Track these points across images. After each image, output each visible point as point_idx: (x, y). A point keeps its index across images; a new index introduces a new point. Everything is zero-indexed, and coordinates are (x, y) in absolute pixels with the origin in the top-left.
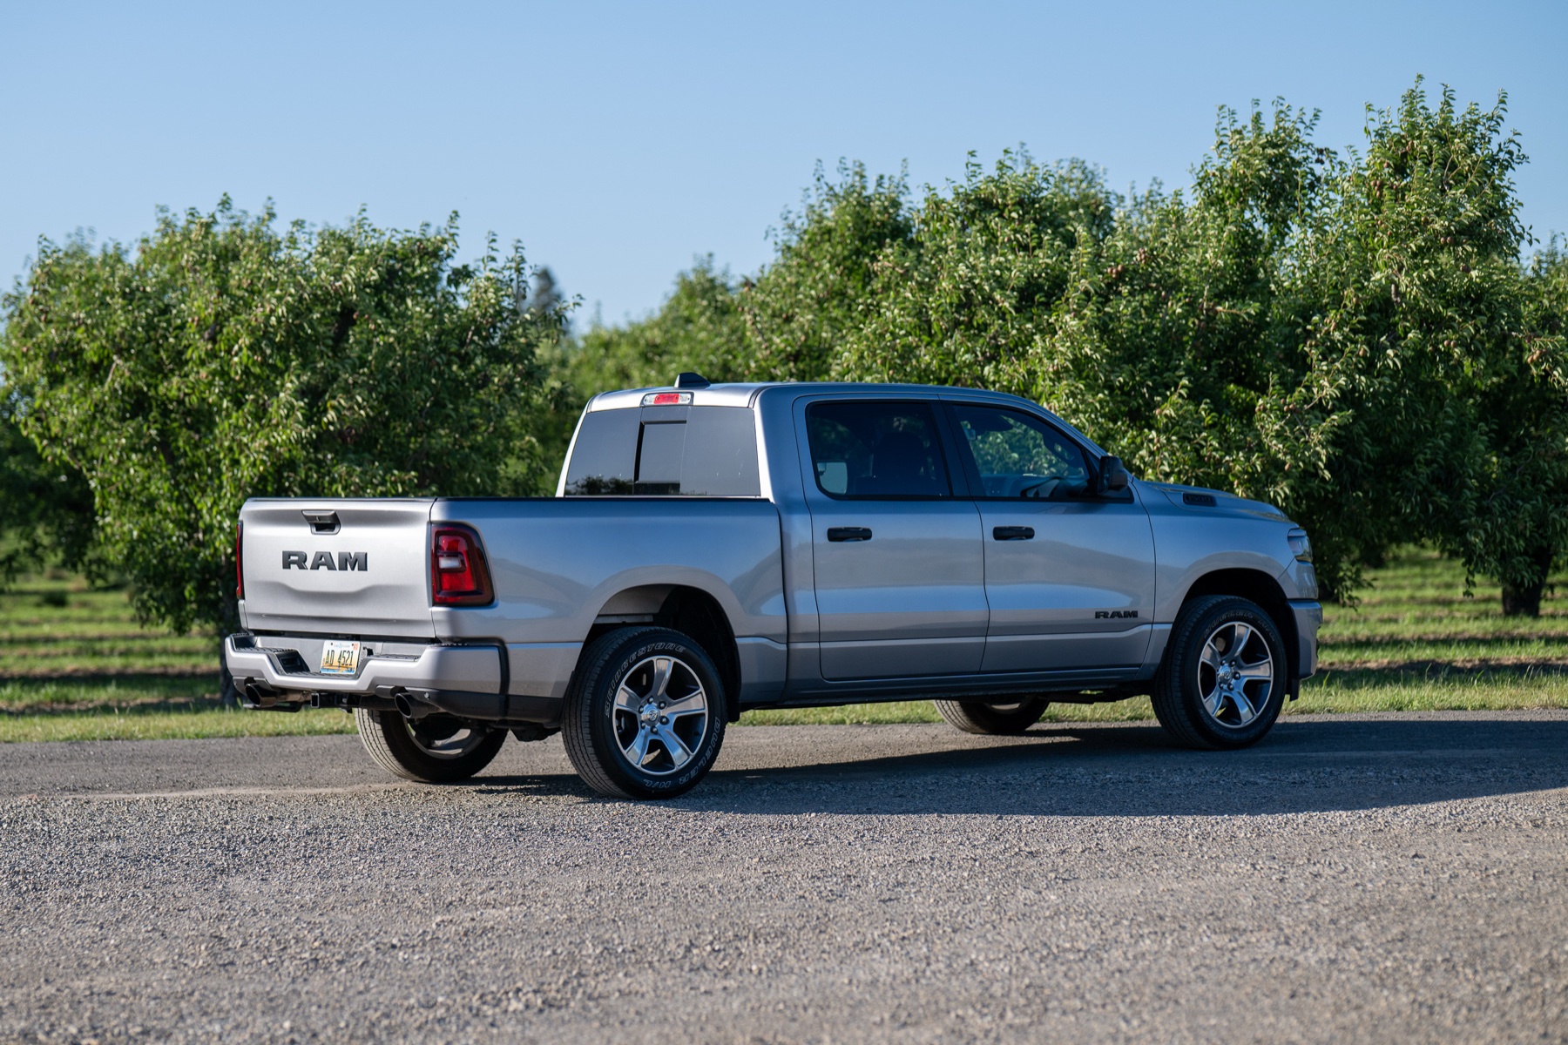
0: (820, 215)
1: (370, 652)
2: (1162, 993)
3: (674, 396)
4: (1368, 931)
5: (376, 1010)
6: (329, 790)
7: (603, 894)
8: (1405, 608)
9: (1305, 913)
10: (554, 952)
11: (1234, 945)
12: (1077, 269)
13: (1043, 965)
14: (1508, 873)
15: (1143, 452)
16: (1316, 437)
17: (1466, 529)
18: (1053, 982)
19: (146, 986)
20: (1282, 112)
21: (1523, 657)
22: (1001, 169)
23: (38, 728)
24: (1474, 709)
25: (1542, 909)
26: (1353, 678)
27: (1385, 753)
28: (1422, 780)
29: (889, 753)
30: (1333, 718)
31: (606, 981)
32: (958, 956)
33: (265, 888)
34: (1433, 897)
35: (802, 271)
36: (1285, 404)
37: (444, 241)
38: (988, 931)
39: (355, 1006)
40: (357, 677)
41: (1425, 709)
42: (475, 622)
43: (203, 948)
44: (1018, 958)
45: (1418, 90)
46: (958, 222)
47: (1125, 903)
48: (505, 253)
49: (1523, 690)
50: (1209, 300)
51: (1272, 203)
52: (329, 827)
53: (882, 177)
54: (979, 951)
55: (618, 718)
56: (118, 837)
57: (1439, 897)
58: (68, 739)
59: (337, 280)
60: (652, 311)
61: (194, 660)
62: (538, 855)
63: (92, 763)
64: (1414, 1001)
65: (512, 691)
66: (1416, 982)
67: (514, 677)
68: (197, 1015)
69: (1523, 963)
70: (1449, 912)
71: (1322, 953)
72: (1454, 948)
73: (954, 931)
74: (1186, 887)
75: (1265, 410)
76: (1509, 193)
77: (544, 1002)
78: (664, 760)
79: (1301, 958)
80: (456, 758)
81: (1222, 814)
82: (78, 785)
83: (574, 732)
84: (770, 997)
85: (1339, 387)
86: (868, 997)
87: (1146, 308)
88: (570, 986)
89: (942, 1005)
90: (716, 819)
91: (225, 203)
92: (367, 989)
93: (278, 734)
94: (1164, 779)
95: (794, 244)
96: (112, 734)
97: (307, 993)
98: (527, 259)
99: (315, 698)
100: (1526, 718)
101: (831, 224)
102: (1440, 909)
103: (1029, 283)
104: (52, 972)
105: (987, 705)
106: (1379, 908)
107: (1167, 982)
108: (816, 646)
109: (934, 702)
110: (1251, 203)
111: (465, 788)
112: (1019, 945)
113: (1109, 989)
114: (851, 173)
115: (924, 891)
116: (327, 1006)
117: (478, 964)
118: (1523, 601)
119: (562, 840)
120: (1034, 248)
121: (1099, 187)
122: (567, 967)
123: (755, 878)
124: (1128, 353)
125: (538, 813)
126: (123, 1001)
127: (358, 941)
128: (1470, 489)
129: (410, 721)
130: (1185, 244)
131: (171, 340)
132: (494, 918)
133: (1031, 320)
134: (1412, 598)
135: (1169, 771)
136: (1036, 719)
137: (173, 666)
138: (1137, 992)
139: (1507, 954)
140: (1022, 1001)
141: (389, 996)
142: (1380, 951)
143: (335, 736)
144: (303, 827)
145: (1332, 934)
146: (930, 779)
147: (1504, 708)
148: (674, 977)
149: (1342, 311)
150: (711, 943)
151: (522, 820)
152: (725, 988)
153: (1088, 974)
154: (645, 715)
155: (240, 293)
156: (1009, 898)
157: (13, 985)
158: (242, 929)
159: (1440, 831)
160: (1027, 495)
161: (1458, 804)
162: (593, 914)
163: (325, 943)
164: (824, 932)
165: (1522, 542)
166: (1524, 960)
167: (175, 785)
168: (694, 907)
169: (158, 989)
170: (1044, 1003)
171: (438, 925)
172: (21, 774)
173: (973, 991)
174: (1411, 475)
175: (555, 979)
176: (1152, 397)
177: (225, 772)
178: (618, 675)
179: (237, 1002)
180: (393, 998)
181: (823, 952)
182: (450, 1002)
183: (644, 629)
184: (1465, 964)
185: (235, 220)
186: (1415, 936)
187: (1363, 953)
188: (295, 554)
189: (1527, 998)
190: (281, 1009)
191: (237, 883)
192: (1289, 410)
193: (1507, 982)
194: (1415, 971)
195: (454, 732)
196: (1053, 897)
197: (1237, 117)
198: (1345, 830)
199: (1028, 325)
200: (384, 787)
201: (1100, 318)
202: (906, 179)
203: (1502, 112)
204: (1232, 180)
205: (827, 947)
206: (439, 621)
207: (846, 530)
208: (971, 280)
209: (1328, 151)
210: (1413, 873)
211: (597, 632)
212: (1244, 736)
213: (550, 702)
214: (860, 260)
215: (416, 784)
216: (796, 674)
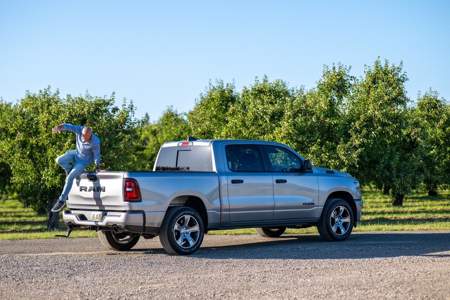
0: (210, 94)
1: (106, 215)
3: (187, 143)
4: (401, 289)
6: (91, 253)
7: (183, 280)
9: (382, 284)
11: (366, 293)
12: (287, 109)
14: (432, 274)
16: (354, 155)
17: (394, 181)
20: (340, 66)
22: (264, 82)
24: (400, 230)
26: (373, 222)
27: (382, 242)
28: (395, 249)
30: (363, 233)
33: (86, 279)
34: (415, 280)
35: (205, 110)
36: (345, 146)
37: (111, 100)
38: (295, 290)
40: (102, 222)
41: (387, 230)
42: (136, 206)
43: (77, 295)
44: (308, 297)
45: (379, 60)
46: (253, 96)
47: (330, 282)
48: (128, 104)
49: (411, 226)
50: (323, 118)
51: (338, 91)
52: (96, 263)
53: (228, 84)
54: (295, 295)
55: (175, 233)
56: (38, 266)
57: (417, 280)
58: (9, 239)
59: (82, 111)
61: (32, 218)
62: (159, 270)
63: (20, 246)
65: (146, 226)
67: (147, 221)
70: (421, 284)
71: (392, 295)
72: (427, 293)
73: (286, 290)
74: (345, 278)
75: (340, 148)
76: (403, 89)
78: (187, 244)
79: (386, 297)
80: (126, 244)
82: (19, 252)
83: (163, 236)
85: (360, 142)
90: (205, 261)
93: (74, 238)
94: (324, 249)
95: (203, 102)
96: (22, 238)
98: (134, 105)
99: (90, 227)
101: (214, 97)
102: (418, 283)
103: (273, 113)
105: (269, 229)
106: (401, 283)
108: (228, 212)
110: (333, 91)
111: (129, 252)
112: (306, 293)
114: (219, 83)
115: (272, 279)
118: (398, 202)
120: (274, 104)
121: (286, 87)
123: (224, 276)
124: (301, 132)
125: (154, 259)
127: (120, 294)
128: (394, 170)
130: (316, 103)
131: (35, 127)
132: (156, 287)
133: (274, 123)
135: (324, 247)
136: (282, 233)
137: (27, 220)
139: (442, 295)
142: (407, 294)
144: (89, 262)
145: (392, 290)
147: (408, 230)
149: (360, 121)
150: (220, 293)
154: (182, 232)
155: (54, 114)
156: (297, 281)
158: (86, 290)
159: (407, 263)
160: (283, 171)
162: (183, 286)
163: (112, 294)
164: (250, 290)
167: (46, 252)
168: (210, 284)
171: (141, 289)
174: (379, 167)
176: (308, 144)
177: (59, 248)
178: (175, 220)
183: (182, 207)
184: (432, 298)
186: (415, 290)
187: (403, 295)
188: (83, 187)
191: (77, 278)
192: (346, 148)
195: (126, 237)
196: (309, 281)
197: (328, 68)
198: (381, 263)
199: (273, 125)
200: (106, 252)
201: (293, 122)
202: (234, 84)
203: (401, 67)
204: (327, 85)
205: (252, 294)
206: (126, 206)
207: (237, 180)
208: (257, 112)
209: (354, 77)
210: (406, 274)
211: (169, 208)
212: (342, 237)
213: (157, 228)
214: (222, 107)
215: (114, 251)
216: (223, 221)
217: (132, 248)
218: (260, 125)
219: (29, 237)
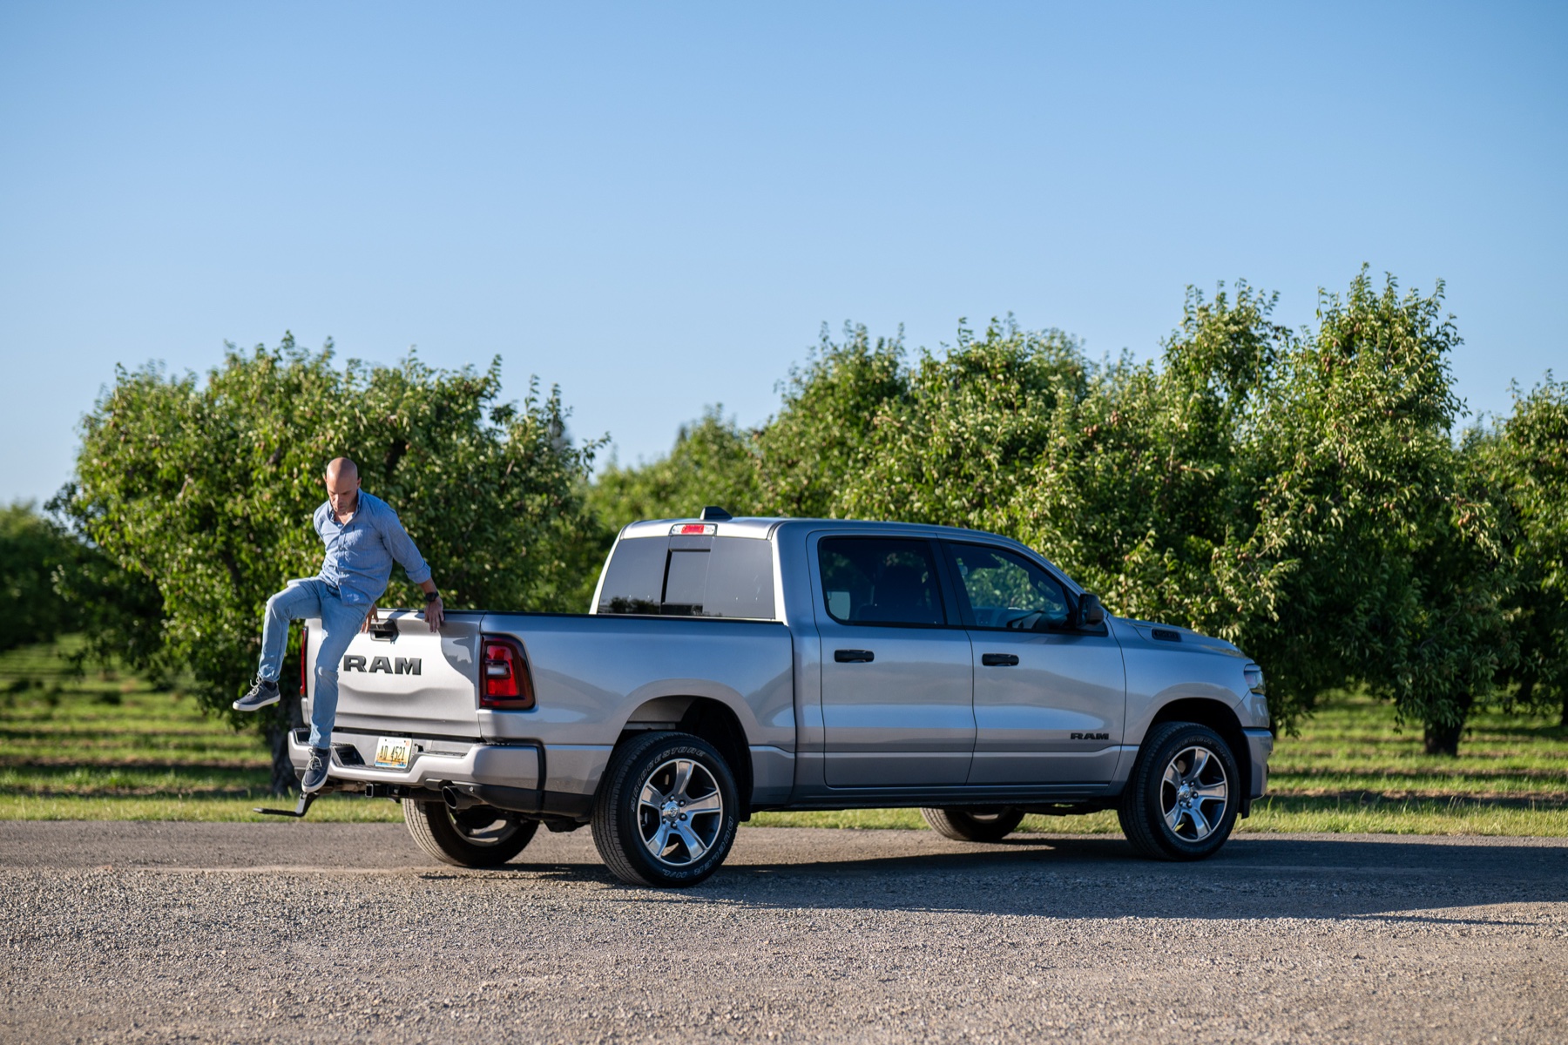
0: (824, 372)
1: (421, 749)
3: (699, 528)
4: (1317, 1019)
6: (376, 871)
7: (631, 967)
8: (1336, 745)
9: (1261, 1003)
10: (590, 1015)
11: (1199, 1027)
12: (1057, 428)
14: (1440, 974)
15: (1112, 594)
16: (1266, 583)
17: (1397, 671)
19: (226, 1033)
20: (1243, 293)
21: (1446, 790)
22: (989, 336)
23: (107, 809)
24: (1403, 833)
25: (1472, 1005)
26: (1294, 804)
27: (1326, 869)
28: (1359, 892)
29: (880, 855)
30: (1278, 837)
32: (952, 1030)
33: (325, 952)
34: (1374, 993)
35: (806, 421)
36: (1238, 553)
37: (488, 382)
38: (978, 1009)
40: (408, 770)
41: (1359, 831)
42: (516, 724)
43: (274, 1001)
44: (1006, 1034)
45: (1365, 277)
46: (951, 382)
47: (1099, 989)
48: (544, 396)
49: (1448, 819)
50: (1175, 459)
51: (1233, 375)
52: (379, 902)
53: (882, 340)
54: (970, 1026)
55: (642, 814)
56: (189, 905)
57: (1380, 993)
58: (135, 819)
59: (392, 414)
60: (663, 455)
62: (569, 932)
63: (160, 840)
65: (548, 787)
67: (549, 775)
70: (1389, 1006)
73: (948, 1009)
74: (1153, 978)
75: (1220, 558)
76: (1445, 370)
78: (682, 853)
80: (492, 846)
81: (1182, 916)
82: (148, 859)
83: (602, 825)
85: (1286, 537)
87: (1118, 465)
90: (725, 909)
91: (289, 341)
93: (326, 821)
94: (1129, 885)
95: (799, 398)
96: (175, 816)
98: (563, 402)
99: (369, 788)
100: (1451, 842)
101: (836, 381)
102: (1381, 1003)
103: (1013, 439)
104: (140, 1018)
105: (968, 814)
106: (1327, 1000)
108: (821, 755)
109: (921, 809)
110: (1214, 374)
111: (499, 873)
112: (1007, 1022)
114: (855, 335)
115: (919, 973)
117: (523, 1023)
118: (1443, 741)
119: (590, 919)
120: (1019, 408)
121: (1076, 356)
123: (767, 958)
124: (1099, 503)
125: (567, 896)
127: (413, 1001)
128: (1403, 637)
129: (452, 811)
130: (1153, 409)
131: (239, 462)
132: (534, 985)
133: (1014, 472)
134: (1342, 737)
136: (1012, 828)
137: (224, 760)
142: (1329, 1037)
143: (379, 824)
144: (355, 901)
145: (1285, 1021)
146: (918, 878)
147: (1430, 833)
149: (1293, 472)
150: (731, 1012)
151: (552, 902)
154: (666, 812)
155: (301, 422)
156: (995, 982)
157: (106, 1028)
158: (308, 987)
159: (1378, 938)
160: (1013, 626)
161: (1393, 915)
162: (623, 984)
163: (384, 1001)
164: (831, 1006)
165: (1447, 685)
167: (236, 862)
168: (714, 980)
169: (237, 1035)
171: (484, 989)
172: (96, 848)
174: (1351, 623)
175: (592, 1038)
176: (1121, 544)
177: (281, 852)
178: (644, 774)
181: (831, 1023)
183: (669, 734)
185: (297, 357)
186: (1359, 1025)
187: (1313, 1038)
188: (355, 658)
191: (299, 947)
192: (1242, 558)
195: (491, 822)
196: (1034, 983)
197: (1203, 296)
198: (1292, 934)
199: (1011, 477)
200: (424, 870)
201: (1076, 472)
202: (903, 342)
203: (1439, 299)
204: (1197, 352)
205: (834, 1019)
206: (484, 723)
207: (852, 652)
208: (961, 435)
209: (1284, 329)
210: (1356, 972)
211: (626, 737)
212: (1200, 849)
213: (582, 798)
214: (860, 414)
215: (454, 868)
216: (802, 781)
217: (511, 861)
218: (971, 478)
219: (201, 815)
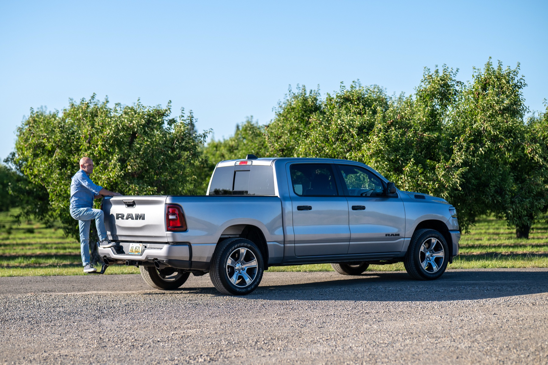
0: (290, 103)
1: (146, 247)
2: (414, 357)
3: (245, 162)
4: (480, 338)
5: (155, 361)
6: (131, 292)
7: (226, 325)
8: (484, 236)
9: (459, 332)
10: (212, 343)
11: (437, 342)
12: (377, 121)
13: (374, 348)
14: (525, 320)
15: (399, 182)
16: (456, 176)
17: (506, 208)
18: (378, 353)
19: (78, 353)
20: (445, 69)
21: (525, 251)
22: (352, 88)
23: (31, 272)
24: (510, 268)
25: (538, 331)
26: (469, 258)
27: (481, 282)
28: (494, 290)
29: (316, 281)
30: (463, 270)
31: (230, 353)
32: (346, 345)
33: (113, 323)
34: (501, 327)
35: (284, 121)
36: (446, 165)
37: (166, 110)
38: (355, 337)
39: (148, 360)
40: (141, 255)
41: (493, 267)
42: (181, 237)
43: (95, 341)
44: (366, 346)
45: (490, 62)
46: (338, 105)
47: (399, 329)
48: (187, 115)
49: (526, 262)
50: (421, 131)
51: (441, 100)
52: (132, 304)
53: (311, 91)
54: (352, 344)
55: (228, 268)
56: (62, 307)
57: (503, 327)
58: (41, 275)
59: (131, 123)
62: (203, 313)
63: (51, 283)
64: (498, 360)
65: (193, 260)
66: (498, 354)
67: (193, 255)
68: (96, 363)
69: (532, 348)
70: (507, 332)
71: (466, 344)
72: (509, 343)
73: (344, 337)
74: (419, 324)
75: (439, 168)
76: (521, 96)
77: (210, 359)
78: (243, 282)
79: (459, 346)
80: (173, 282)
81: (429, 301)
82: (47, 290)
83: (213, 273)
84: (285, 358)
85: (463, 159)
86: (317, 358)
87: (400, 134)
88: (218, 354)
89: (342, 360)
90: (261, 302)
92: (151, 355)
94: (409, 290)
95: (281, 113)
96: (56, 274)
97: (132, 356)
98: (194, 117)
99: (127, 262)
100: (528, 271)
101: (295, 106)
102: (504, 331)
103: (361, 126)
104: (46, 349)
105: (348, 265)
106: (484, 330)
107: (415, 354)
108: (293, 245)
109: (331, 264)
110: (435, 100)
111: (176, 292)
112: (366, 342)
113: (396, 356)
114: (301, 89)
115: (332, 324)
116: (139, 360)
117: (187, 347)
118: (523, 232)
119: (210, 308)
120: (363, 114)
121: (384, 94)
122: (217, 348)
123: (276, 320)
124: (394, 148)
125: (202, 299)
126: (71, 358)
127: (146, 340)
128: (508, 195)
129: (158, 269)
130: (413, 113)
131: (75, 143)
132: (191, 332)
134: (485, 233)
135: (410, 287)
136: (365, 270)
138: (406, 357)
139: (527, 345)
140: (368, 359)
141: (159, 357)
142: (485, 344)
143: (131, 275)
144: (124, 303)
145: (469, 338)
146: (331, 289)
147: (520, 267)
148: (252, 351)
149: (465, 135)
150: (264, 341)
151: (196, 302)
152: (269, 355)
153: (389, 351)
154: (237, 267)
155: (99, 127)
156: (361, 327)
157: (34, 353)
158: (107, 336)
159: (502, 306)
160: (363, 195)
161: (507, 298)
162: (223, 331)
163: (136, 340)
164: (301, 337)
165: (525, 212)
166: (533, 347)
167: (79, 290)
168: (257, 329)
169: (82, 354)
170: (376, 360)
171: (172, 335)
172: (27, 286)
173: (352, 356)
174: (488, 190)
175: (213, 352)
176: (402, 164)
177: (95, 286)
178: (228, 254)
179: (109, 359)
180: (160, 357)
181: (301, 344)
182: (179, 359)
183: (237, 239)
184: (513, 348)
185: (95, 103)
186: (496, 339)
187: (480, 344)
188: (120, 214)
189: (535, 359)
190: (123, 361)
191: (104, 321)
192: (447, 167)
193: (527, 354)
194: (497, 350)
195: (172, 273)
196: (375, 327)
197: (430, 71)
198: (470, 306)
199: (361, 139)
200: (148, 291)
201: (385, 137)
202: (319, 91)
203: (518, 69)
204: (429, 92)
205: (302, 342)
206: (169, 237)
207: (303, 206)
208: (342, 125)
209: (460, 82)
210: (494, 320)
211: (221, 240)
212: (434, 276)
213: (206, 263)
214: (304, 118)
215: (159, 290)
216: (287, 254)
217: (180, 287)
218: (346, 141)
219: (66, 273)
